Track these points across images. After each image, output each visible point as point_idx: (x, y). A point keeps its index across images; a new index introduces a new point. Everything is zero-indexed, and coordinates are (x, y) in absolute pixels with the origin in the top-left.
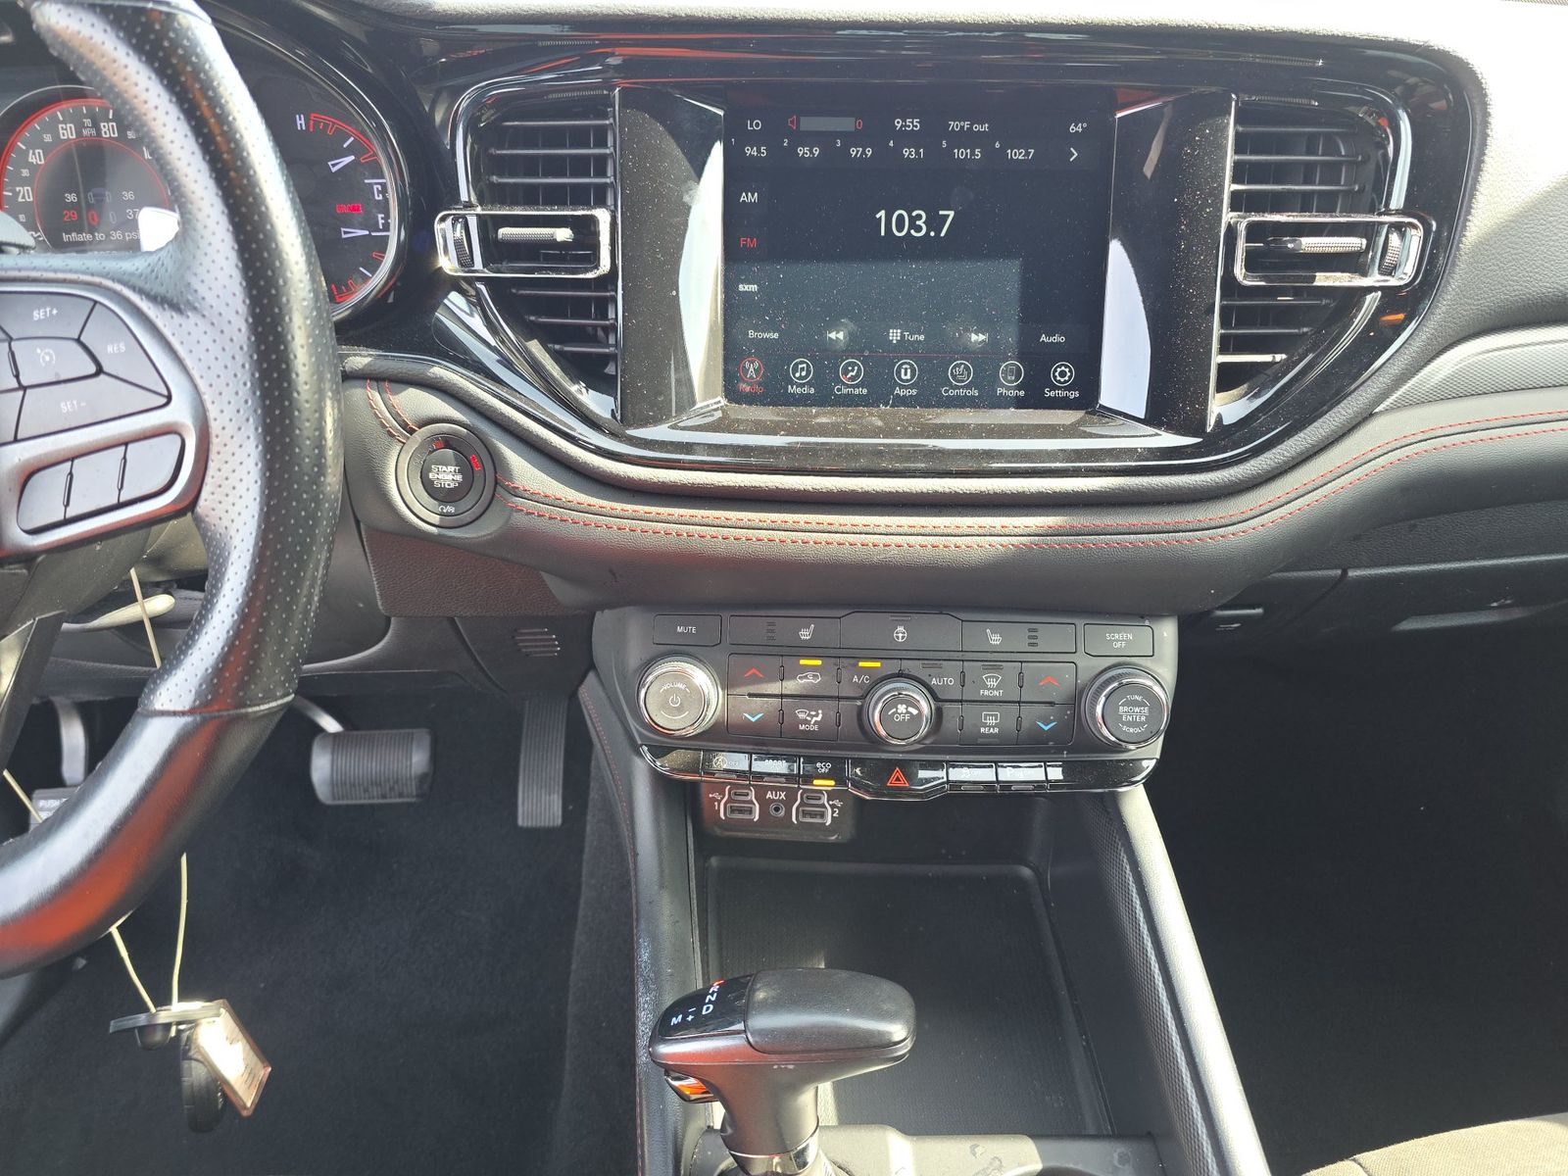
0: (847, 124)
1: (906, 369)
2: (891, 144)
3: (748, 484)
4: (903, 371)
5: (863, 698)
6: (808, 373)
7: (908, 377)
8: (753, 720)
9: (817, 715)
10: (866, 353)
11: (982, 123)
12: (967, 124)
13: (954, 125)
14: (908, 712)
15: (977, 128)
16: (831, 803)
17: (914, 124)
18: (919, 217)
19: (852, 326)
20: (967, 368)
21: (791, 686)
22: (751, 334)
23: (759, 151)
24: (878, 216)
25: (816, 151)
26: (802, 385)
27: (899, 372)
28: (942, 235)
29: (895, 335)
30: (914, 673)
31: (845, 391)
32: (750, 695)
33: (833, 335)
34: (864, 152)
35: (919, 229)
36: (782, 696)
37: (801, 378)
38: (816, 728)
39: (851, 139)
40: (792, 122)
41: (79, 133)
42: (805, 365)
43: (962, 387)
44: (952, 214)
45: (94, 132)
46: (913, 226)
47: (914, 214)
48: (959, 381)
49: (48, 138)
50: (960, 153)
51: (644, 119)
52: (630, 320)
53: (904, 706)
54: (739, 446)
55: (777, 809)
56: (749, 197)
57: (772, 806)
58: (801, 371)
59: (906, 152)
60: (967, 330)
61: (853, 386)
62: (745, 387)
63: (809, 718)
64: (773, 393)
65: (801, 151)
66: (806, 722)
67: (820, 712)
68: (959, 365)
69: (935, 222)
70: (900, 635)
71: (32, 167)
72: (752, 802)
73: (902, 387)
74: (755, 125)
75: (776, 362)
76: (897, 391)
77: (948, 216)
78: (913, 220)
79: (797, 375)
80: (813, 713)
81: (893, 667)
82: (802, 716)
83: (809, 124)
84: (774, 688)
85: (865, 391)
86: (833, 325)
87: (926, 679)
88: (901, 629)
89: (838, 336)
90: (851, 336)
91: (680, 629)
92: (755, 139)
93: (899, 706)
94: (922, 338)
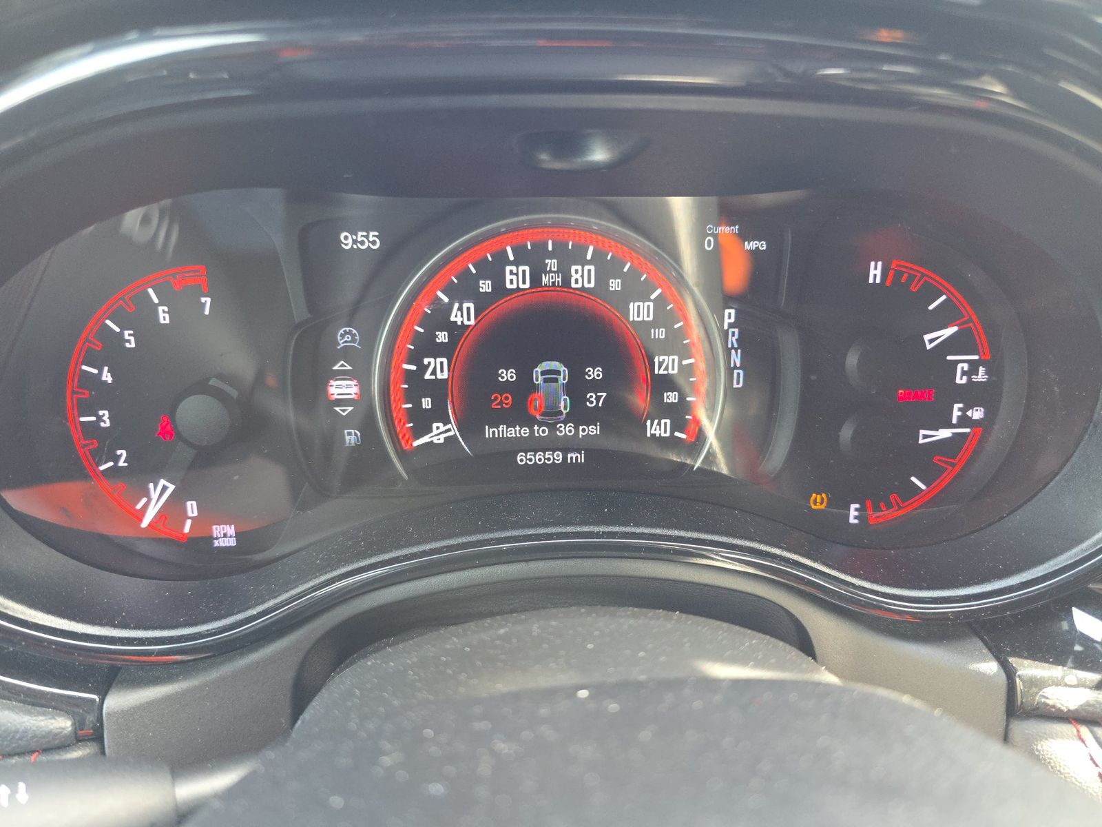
41: (536, 280)
45: (558, 279)
49: (486, 286)
71: (452, 328)
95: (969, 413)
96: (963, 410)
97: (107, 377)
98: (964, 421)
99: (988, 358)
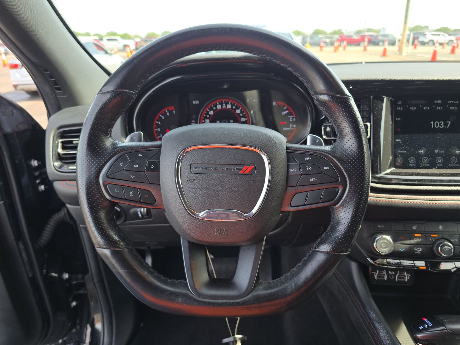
0: (423, 102)
1: (440, 160)
2: (434, 106)
3: (408, 188)
4: (439, 160)
5: (432, 245)
6: (414, 160)
7: (440, 161)
8: (402, 251)
9: (420, 249)
10: (429, 156)
11: (457, 101)
12: (453, 102)
13: (450, 102)
14: (448, 248)
15: (455, 102)
16: (407, 275)
17: (439, 102)
18: (442, 123)
19: (426, 149)
20: (455, 159)
21: (413, 241)
22: (399, 151)
23: (400, 108)
24: (431, 123)
25: (415, 108)
26: (412, 164)
27: (438, 160)
28: (448, 127)
29: (436, 151)
30: (446, 238)
31: (424, 165)
32: (401, 244)
33: (420, 151)
34: (427, 108)
35: (442, 126)
36: (410, 244)
37: (412, 162)
38: (420, 253)
39: (424, 105)
40: (409, 102)
41: (222, 107)
42: (413, 159)
43: (455, 164)
44: (450, 122)
45: (225, 107)
46: (440, 125)
47: (440, 122)
48: (453, 162)
49: (214, 108)
50: (451, 108)
51: (379, 102)
52: (375, 149)
53: (447, 246)
54: (404, 179)
55: (391, 277)
56: (398, 119)
57: (390, 276)
58: (412, 160)
59: (438, 108)
60: (455, 150)
61: (426, 164)
62: (398, 164)
63: (418, 250)
64: (405, 166)
65: (411, 108)
66: (417, 251)
67: (421, 248)
68: (453, 159)
69: (446, 124)
70: (441, 228)
71: (210, 115)
72: (384, 275)
73: (438, 164)
74: (400, 103)
75: (405, 158)
76: (438, 165)
77: (449, 123)
78: (440, 124)
79: (411, 161)
80: (419, 249)
81: (441, 236)
82: (416, 249)
83: (413, 102)
84: (408, 242)
85: (429, 165)
86: (420, 149)
87: (449, 239)
88: (441, 226)
89: (422, 152)
90: (426, 152)
91: (379, 226)
92: (399, 106)
93: (446, 246)
94: (443, 152)
95: (293, 126)
96: (292, 125)
97: (160, 123)
98: (292, 127)
99: (295, 116)
